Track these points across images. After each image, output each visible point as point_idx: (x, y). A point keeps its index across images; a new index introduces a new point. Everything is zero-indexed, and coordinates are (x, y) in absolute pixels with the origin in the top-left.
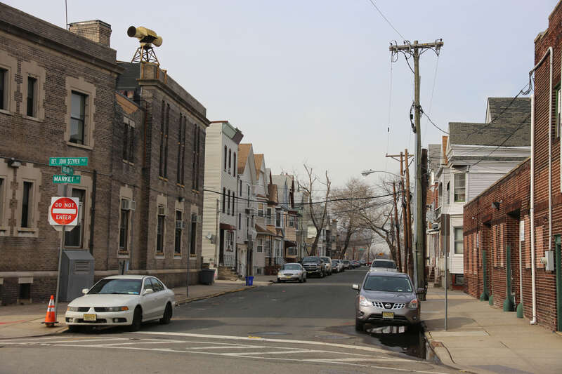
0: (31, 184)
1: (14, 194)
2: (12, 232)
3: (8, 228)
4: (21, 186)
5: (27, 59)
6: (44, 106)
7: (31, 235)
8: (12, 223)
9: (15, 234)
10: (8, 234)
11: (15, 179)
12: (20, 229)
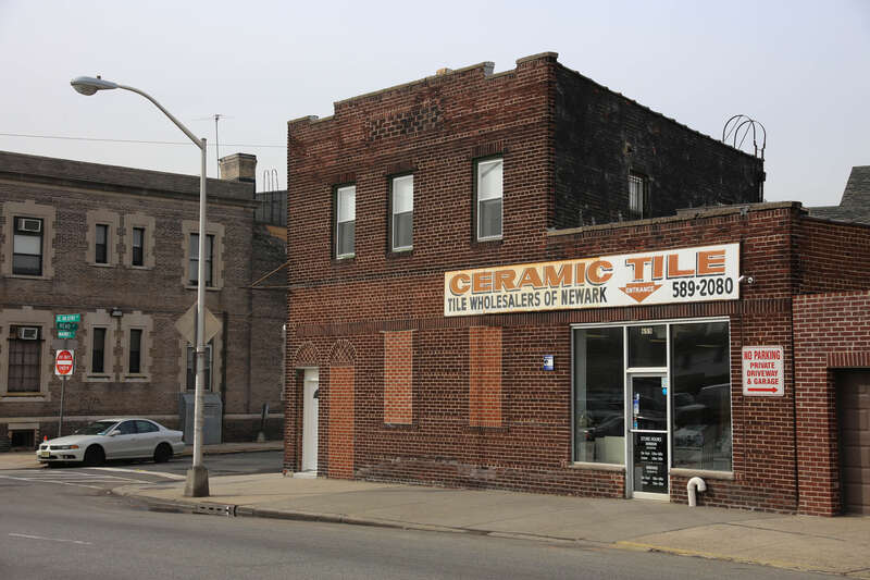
0: (140, 331)
1: (119, 342)
2: (117, 378)
3: (113, 375)
4: (127, 334)
5: (131, 211)
6: (154, 254)
7: (142, 381)
8: (118, 369)
9: (122, 380)
10: (113, 380)
11: (119, 328)
12: (127, 375)
